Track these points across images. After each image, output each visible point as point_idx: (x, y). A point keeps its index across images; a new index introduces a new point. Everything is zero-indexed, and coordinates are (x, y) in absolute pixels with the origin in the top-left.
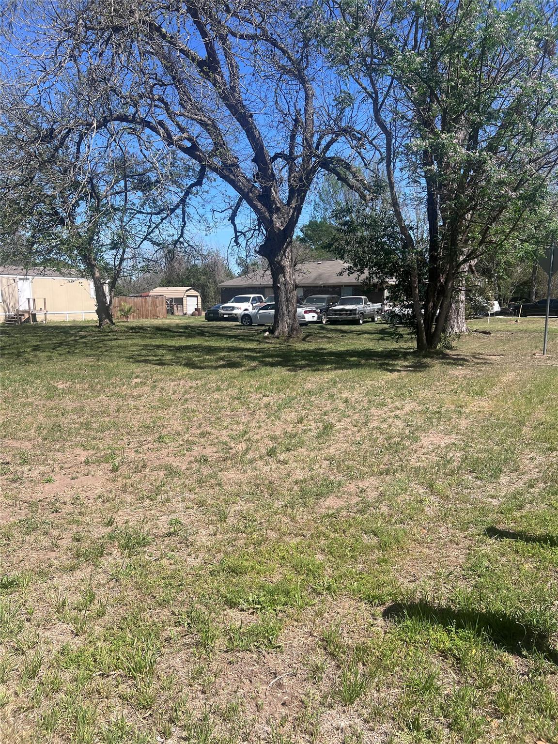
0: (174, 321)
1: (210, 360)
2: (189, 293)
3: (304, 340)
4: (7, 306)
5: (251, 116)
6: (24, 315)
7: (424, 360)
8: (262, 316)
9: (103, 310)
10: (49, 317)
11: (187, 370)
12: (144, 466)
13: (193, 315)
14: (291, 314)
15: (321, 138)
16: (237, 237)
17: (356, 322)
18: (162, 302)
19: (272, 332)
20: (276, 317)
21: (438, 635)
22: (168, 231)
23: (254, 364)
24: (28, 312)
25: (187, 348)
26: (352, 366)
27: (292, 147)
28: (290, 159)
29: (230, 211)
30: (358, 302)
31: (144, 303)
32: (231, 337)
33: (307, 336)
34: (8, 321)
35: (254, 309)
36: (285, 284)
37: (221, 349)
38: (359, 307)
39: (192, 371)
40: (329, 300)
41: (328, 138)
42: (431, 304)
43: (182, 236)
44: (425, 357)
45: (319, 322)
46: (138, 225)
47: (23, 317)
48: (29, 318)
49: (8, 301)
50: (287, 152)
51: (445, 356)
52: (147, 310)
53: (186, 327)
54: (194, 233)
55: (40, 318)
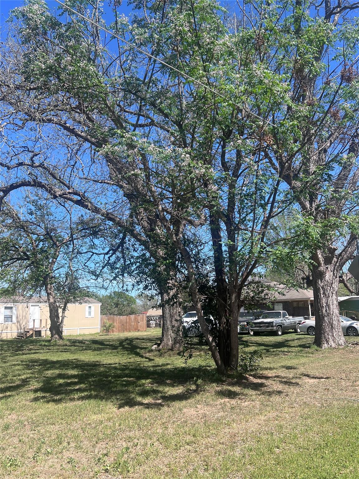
4: (20, 326)
6: (28, 332)
17: (275, 334)
18: (143, 319)
19: (159, 345)
24: (33, 330)
30: (276, 315)
31: (128, 320)
34: (19, 336)
47: (28, 333)
48: (33, 334)
49: (21, 322)
52: (131, 325)
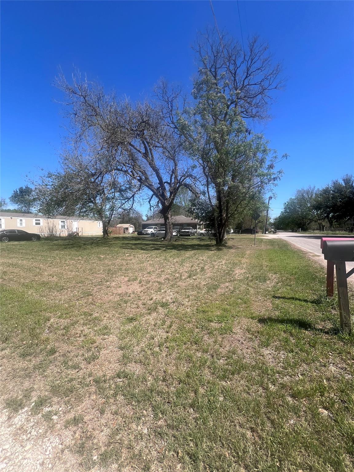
0: (126, 235)
1: (149, 248)
2: (130, 226)
3: (175, 241)
4: (69, 230)
5: (158, 170)
7: (220, 247)
8: (158, 233)
9: (105, 231)
10: (84, 234)
11: (142, 251)
12: (149, 282)
13: (132, 233)
14: (171, 233)
15: (181, 177)
16: (150, 208)
17: (189, 235)
18: (121, 229)
19: (164, 238)
20: (166, 234)
21: (280, 326)
22: (127, 206)
23: (164, 249)
24: (76, 232)
25: (138, 244)
26: (198, 249)
27: (171, 180)
28: (170, 184)
29: (149, 199)
30: (189, 229)
31: (116, 229)
32: (150, 240)
33: (176, 240)
34: (69, 235)
35: (154, 231)
36: (169, 223)
37: (150, 244)
38: (190, 231)
39: (144, 251)
40: (180, 228)
41: (183, 178)
42: (220, 229)
43: (132, 207)
44: (219, 246)
45: (177, 235)
46: (118, 204)
47: (74, 234)
48: (76, 234)
50: (169, 181)
51: (225, 246)
52: (117, 231)
53: (133, 237)
54: (136, 207)
55: (80, 234)
